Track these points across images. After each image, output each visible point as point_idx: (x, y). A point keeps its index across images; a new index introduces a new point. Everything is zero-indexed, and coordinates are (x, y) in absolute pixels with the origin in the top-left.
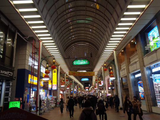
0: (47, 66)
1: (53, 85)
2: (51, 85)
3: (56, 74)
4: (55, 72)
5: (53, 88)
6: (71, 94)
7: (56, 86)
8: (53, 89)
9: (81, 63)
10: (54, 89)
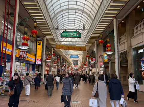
0: (25, 30)
1: (37, 59)
2: (35, 59)
3: (41, 46)
4: (39, 44)
5: (37, 62)
6: (58, 71)
7: (40, 60)
8: (37, 64)
9: (71, 35)
10: (39, 64)
